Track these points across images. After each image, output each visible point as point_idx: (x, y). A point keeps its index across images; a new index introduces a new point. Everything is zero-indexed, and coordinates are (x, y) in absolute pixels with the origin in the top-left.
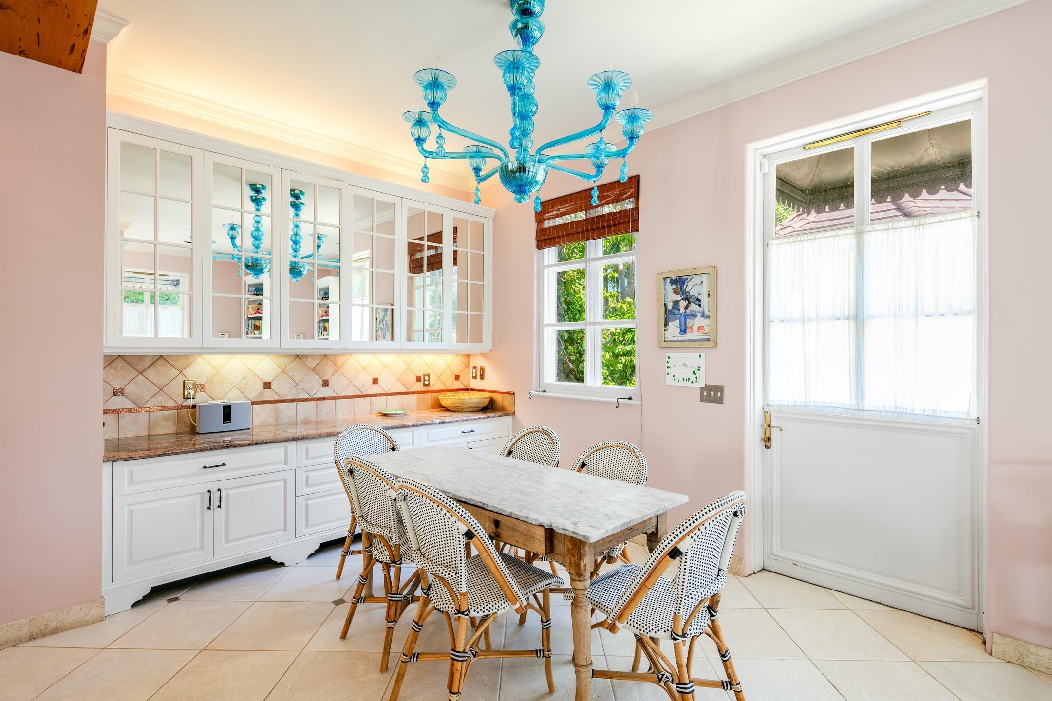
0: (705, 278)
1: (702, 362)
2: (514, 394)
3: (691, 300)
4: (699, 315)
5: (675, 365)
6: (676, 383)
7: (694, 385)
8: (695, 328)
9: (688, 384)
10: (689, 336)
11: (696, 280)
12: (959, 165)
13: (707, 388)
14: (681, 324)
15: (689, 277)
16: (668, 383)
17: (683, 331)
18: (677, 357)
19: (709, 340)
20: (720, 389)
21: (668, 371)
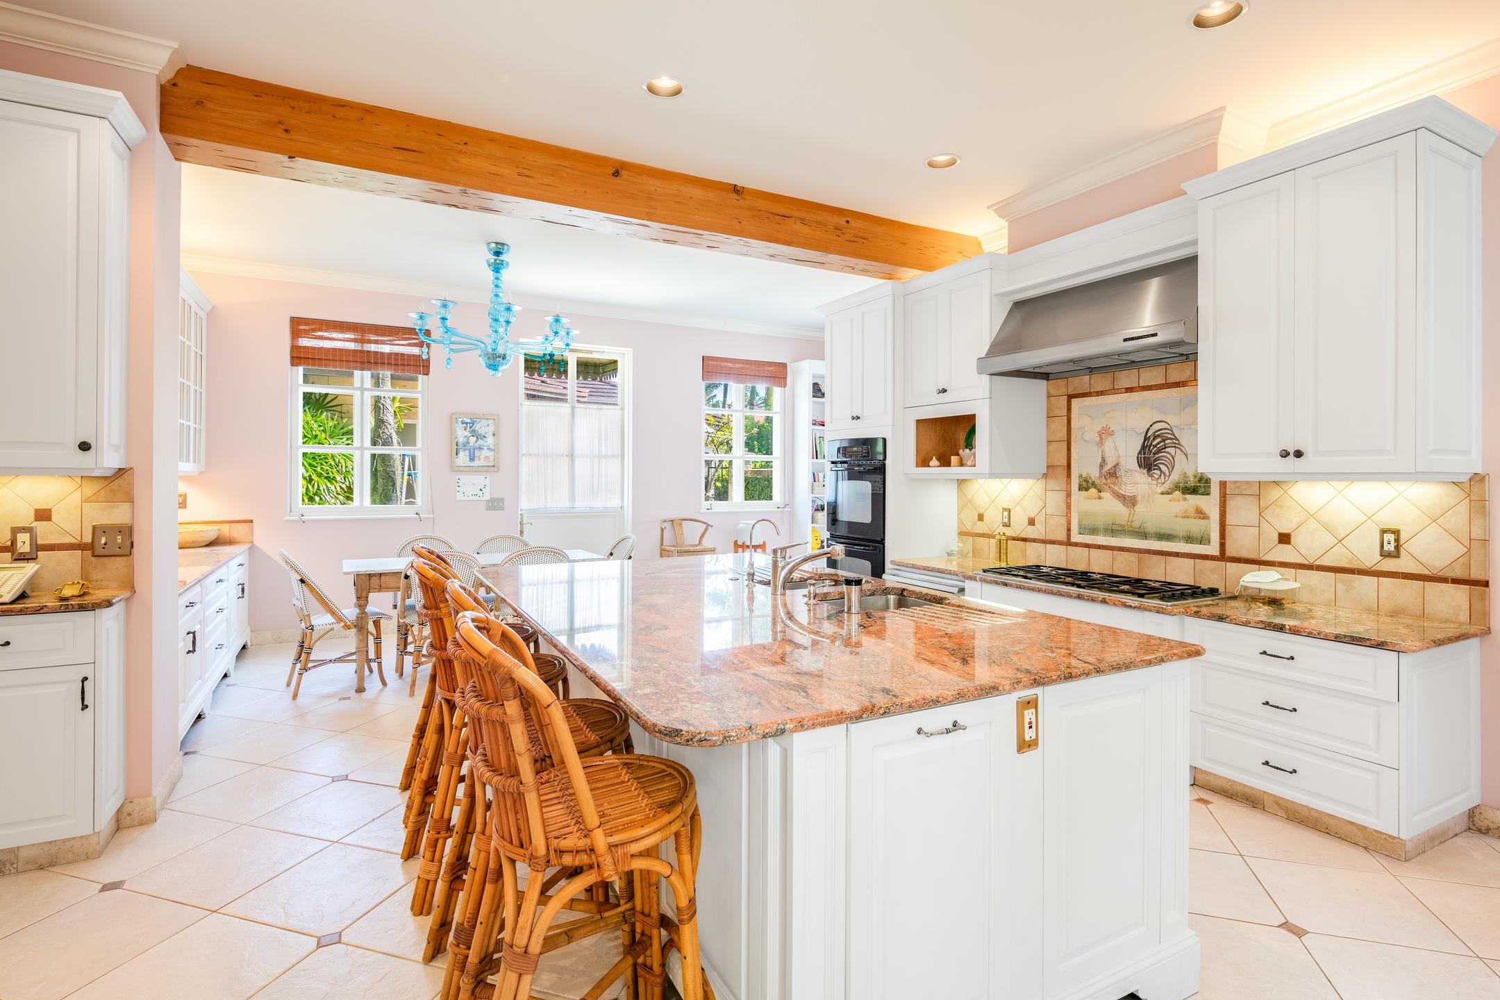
0: (491, 422)
1: (488, 482)
2: (252, 521)
3: (479, 437)
4: (485, 448)
5: (464, 484)
6: (466, 498)
7: (481, 498)
8: (482, 457)
9: (477, 498)
10: (476, 463)
11: (484, 422)
12: (585, 365)
13: (492, 500)
14: (470, 454)
15: (478, 420)
16: (458, 498)
17: (472, 459)
18: (465, 479)
19: (494, 466)
20: (502, 500)
21: (458, 489)
